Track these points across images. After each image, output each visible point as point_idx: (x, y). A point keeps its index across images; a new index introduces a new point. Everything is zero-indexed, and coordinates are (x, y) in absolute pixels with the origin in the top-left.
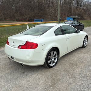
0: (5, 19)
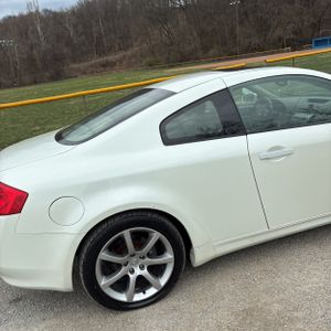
0: (206, 49)
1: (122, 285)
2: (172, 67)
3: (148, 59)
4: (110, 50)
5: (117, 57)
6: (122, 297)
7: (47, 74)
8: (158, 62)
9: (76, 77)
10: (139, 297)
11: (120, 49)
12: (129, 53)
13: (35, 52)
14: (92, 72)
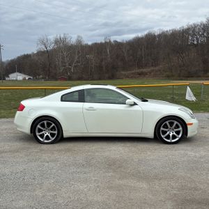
1: (42, 136)
2: (181, 80)
3: (167, 73)
4: (146, 65)
5: (149, 70)
6: (41, 140)
7: (107, 75)
8: (173, 76)
9: (122, 78)
10: (46, 141)
11: (152, 66)
12: (157, 68)
13: (103, 63)
14: (132, 77)
